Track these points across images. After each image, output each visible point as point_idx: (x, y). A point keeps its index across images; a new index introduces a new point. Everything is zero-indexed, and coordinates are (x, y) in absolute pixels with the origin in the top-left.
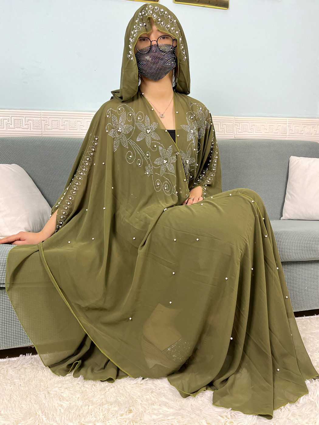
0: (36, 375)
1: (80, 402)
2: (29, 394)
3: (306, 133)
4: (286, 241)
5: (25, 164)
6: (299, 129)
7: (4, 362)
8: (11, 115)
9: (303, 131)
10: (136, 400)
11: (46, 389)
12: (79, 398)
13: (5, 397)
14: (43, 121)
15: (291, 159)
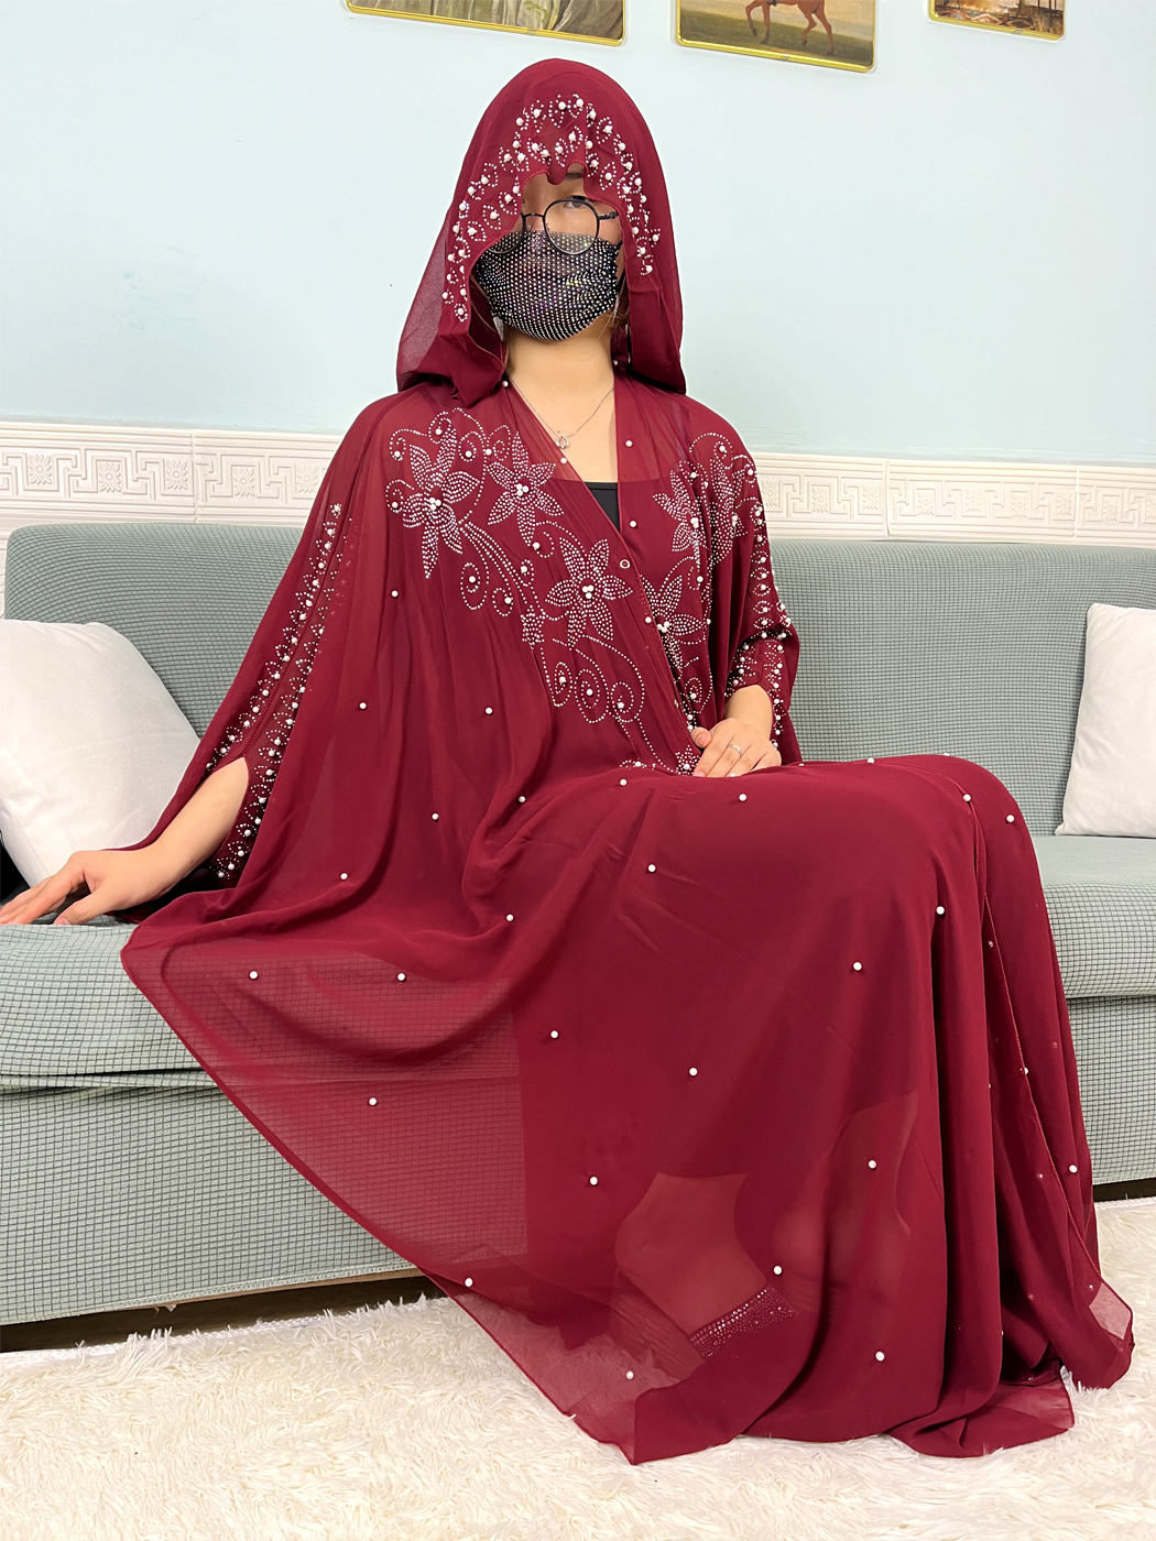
0: (190, 1414)
1: (363, 1524)
2: (170, 1489)
3: (1143, 520)
4: (1104, 919)
5: (134, 625)
6: (1119, 504)
7: (69, 1361)
8: (83, 446)
9: (1131, 514)
10: (576, 1522)
11: (233, 1472)
12: (361, 1508)
13: (80, 1503)
14: (198, 467)
15: (1091, 618)
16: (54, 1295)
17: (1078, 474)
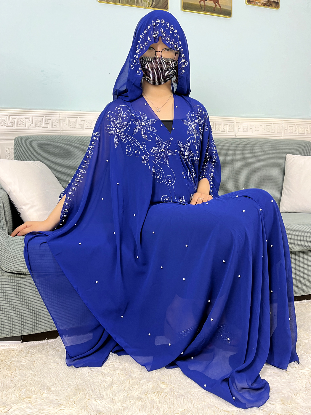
1: (120, 377)
3: (299, 133)
6: (293, 129)
7: (43, 343)
8: (32, 115)
9: (296, 131)
12: (120, 374)
13: (51, 375)
14: (61, 120)
15: (287, 157)
16: (39, 327)
17: (283, 121)
